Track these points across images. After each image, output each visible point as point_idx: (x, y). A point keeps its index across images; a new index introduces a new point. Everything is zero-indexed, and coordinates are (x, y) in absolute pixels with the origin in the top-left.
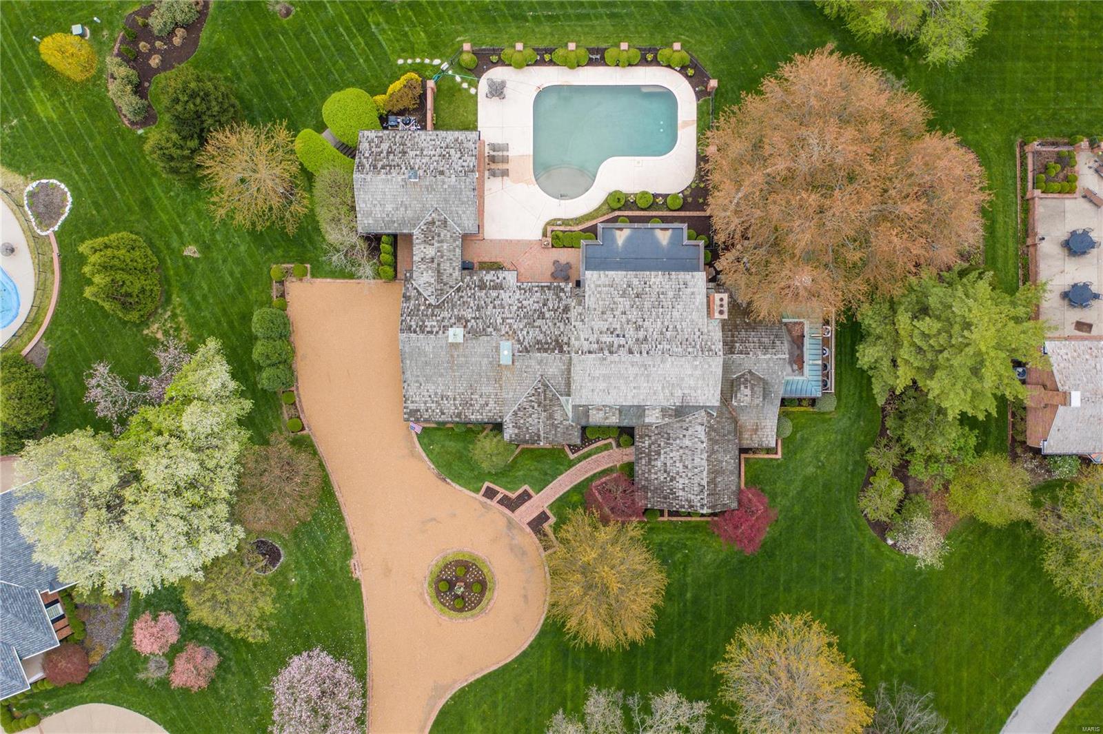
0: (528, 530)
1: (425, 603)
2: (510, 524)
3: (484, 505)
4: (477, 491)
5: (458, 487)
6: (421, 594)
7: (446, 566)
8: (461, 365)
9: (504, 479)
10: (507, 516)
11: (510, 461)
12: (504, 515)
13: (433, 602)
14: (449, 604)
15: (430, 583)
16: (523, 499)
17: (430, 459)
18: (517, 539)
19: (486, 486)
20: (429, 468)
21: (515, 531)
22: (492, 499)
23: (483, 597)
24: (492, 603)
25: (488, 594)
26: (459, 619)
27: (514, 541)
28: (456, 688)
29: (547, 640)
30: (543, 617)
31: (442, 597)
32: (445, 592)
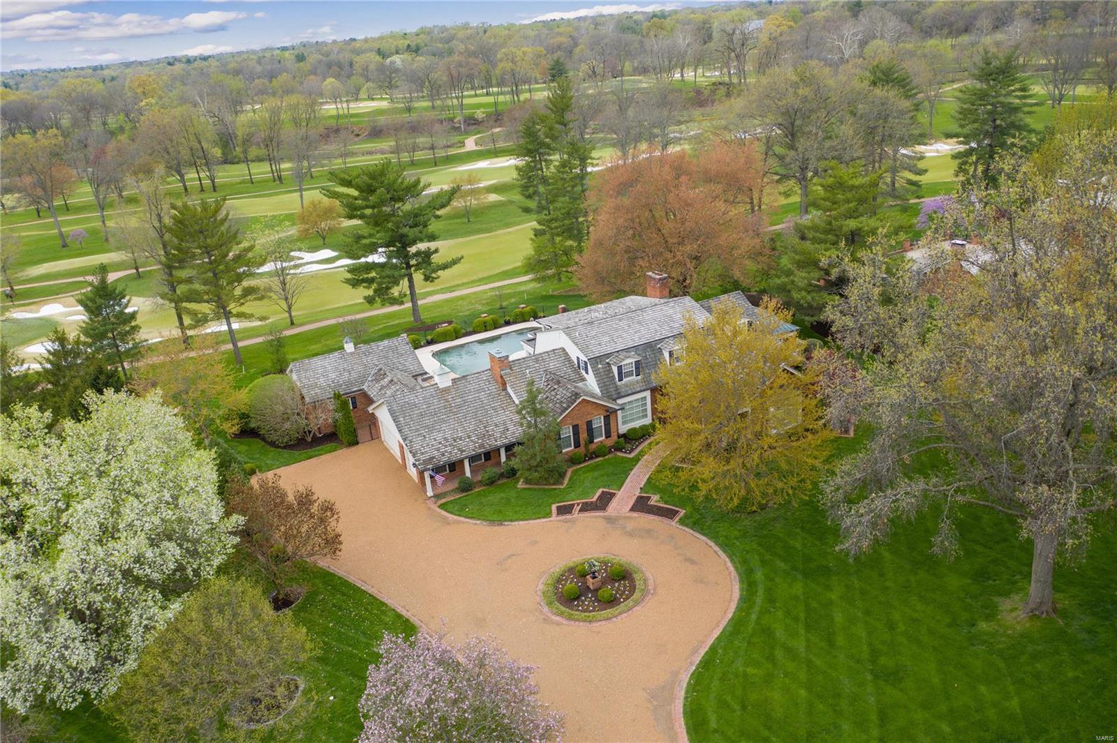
0: (635, 515)
1: (558, 624)
2: (609, 520)
3: (566, 521)
4: (549, 515)
5: (521, 523)
6: (545, 620)
7: (559, 581)
8: (460, 406)
9: (572, 495)
10: (600, 517)
11: (566, 481)
12: (596, 517)
13: (570, 618)
14: (594, 607)
15: (550, 604)
16: (606, 499)
17: (472, 518)
18: (630, 526)
19: (554, 507)
20: (476, 524)
21: (620, 522)
22: (570, 512)
23: (632, 581)
24: (651, 582)
25: (636, 576)
26: (620, 614)
27: (628, 529)
28: (685, 678)
29: (759, 575)
30: (729, 564)
31: (578, 606)
32: (577, 598)
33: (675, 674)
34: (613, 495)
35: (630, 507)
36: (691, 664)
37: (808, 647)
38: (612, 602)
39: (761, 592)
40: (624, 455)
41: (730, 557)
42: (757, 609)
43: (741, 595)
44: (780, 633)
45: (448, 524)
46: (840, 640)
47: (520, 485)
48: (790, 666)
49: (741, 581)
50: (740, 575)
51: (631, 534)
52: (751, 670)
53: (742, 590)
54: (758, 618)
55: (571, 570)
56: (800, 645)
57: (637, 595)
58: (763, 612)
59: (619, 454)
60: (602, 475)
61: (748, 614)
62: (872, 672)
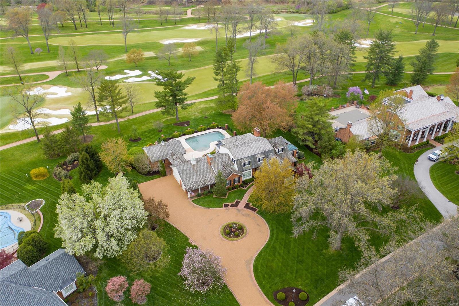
0: (245, 209)
2: (238, 210)
3: (227, 209)
4: (222, 207)
5: (215, 209)
6: (221, 239)
7: (225, 228)
8: (198, 171)
9: (228, 201)
10: (236, 209)
11: (227, 196)
12: (235, 209)
13: (227, 239)
14: (233, 237)
15: (222, 235)
16: (238, 203)
17: (201, 206)
18: (244, 213)
19: (223, 204)
20: (202, 208)
21: (241, 211)
22: (228, 207)
23: (243, 230)
24: (248, 231)
25: (244, 229)
26: (240, 239)
27: (243, 214)
28: (254, 258)
29: (275, 231)
30: (268, 227)
31: (229, 236)
32: (229, 234)
33: (252, 257)
34: (240, 202)
35: (244, 206)
36: (256, 254)
37: (284, 253)
38: (238, 236)
39: (275, 236)
40: (243, 188)
41: (268, 225)
42: (273, 241)
43: (270, 237)
44: (278, 249)
45: (195, 207)
46: (291, 252)
47: (214, 196)
48: (279, 257)
49: (270, 233)
50: (270, 230)
51: (244, 215)
52: (270, 258)
53: (270, 235)
54: (273, 244)
55: (228, 225)
56: (282, 252)
57: (244, 234)
58: (275, 242)
59: (242, 188)
60: (237, 195)
61: (271, 242)
62: (297, 261)
